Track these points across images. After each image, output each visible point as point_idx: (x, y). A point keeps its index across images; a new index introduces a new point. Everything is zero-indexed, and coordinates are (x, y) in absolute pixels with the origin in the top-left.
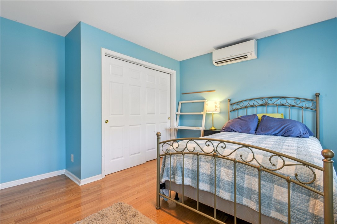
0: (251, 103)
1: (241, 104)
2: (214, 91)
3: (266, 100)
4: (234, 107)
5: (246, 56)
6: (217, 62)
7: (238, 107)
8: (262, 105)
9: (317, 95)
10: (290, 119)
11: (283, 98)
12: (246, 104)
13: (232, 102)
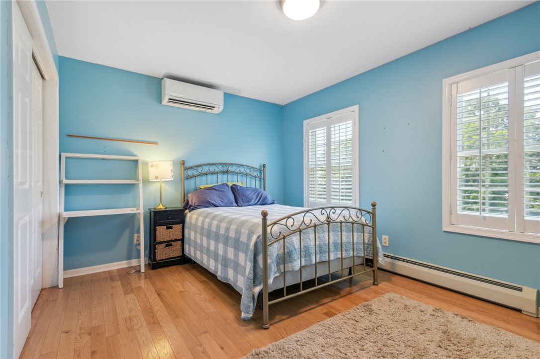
0: (212, 169)
1: (200, 169)
2: (156, 143)
3: (228, 167)
4: (190, 173)
5: (211, 107)
6: (171, 99)
7: (195, 173)
8: (223, 172)
9: (264, 166)
10: (249, 186)
11: (242, 165)
12: (206, 169)
13: (188, 165)
